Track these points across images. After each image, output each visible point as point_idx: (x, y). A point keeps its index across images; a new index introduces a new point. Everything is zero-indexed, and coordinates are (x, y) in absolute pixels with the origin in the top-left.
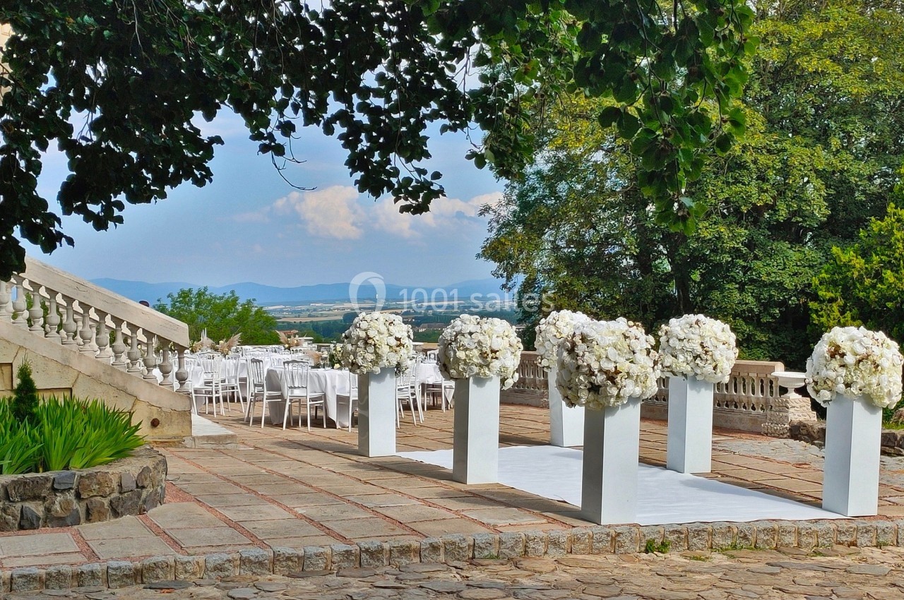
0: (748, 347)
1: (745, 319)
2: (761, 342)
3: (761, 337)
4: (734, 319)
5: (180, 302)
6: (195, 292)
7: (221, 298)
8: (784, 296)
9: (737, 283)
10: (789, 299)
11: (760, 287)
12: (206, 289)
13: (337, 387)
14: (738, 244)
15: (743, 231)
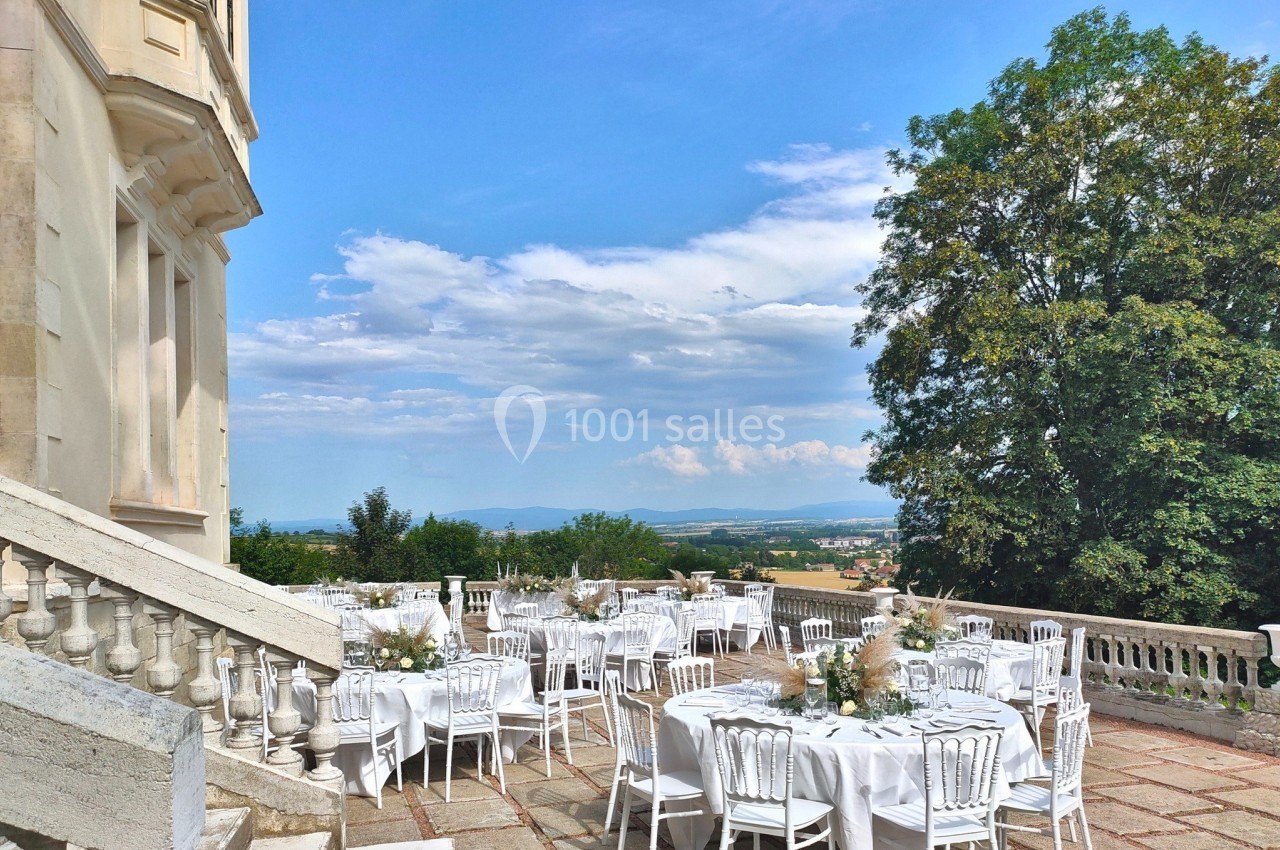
0: (1202, 571)
1: (1199, 540)
2: (1219, 566)
3: (1219, 559)
4: (1185, 539)
5: (583, 524)
6: (595, 515)
7: (616, 521)
8: (1251, 515)
9: (1186, 501)
10: (1259, 518)
11: (1216, 505)
12: (604, 513)
13: (874, 789)
14: (1191, 458)
15: (1198, 444)
